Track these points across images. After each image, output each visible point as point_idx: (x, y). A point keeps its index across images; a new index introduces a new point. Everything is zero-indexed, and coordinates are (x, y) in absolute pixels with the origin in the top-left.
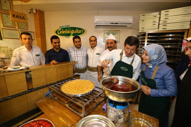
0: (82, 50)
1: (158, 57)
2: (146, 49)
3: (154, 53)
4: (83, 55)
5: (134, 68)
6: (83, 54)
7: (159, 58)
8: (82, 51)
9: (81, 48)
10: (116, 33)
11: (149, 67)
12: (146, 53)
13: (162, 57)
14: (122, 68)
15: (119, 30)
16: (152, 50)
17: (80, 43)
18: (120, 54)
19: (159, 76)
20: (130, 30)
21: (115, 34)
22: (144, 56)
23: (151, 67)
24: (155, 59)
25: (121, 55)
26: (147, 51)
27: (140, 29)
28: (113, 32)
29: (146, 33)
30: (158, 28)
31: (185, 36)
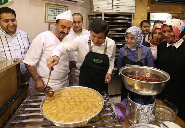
0: (19, 35)
3: (139, 35)
4: (22, 47)
5: (109, 56)
6: (21, 44)
8: (19, 39)
9: (17, 31)
10: (63, 10)
14: (95, 60)
15: (66, 6)
17: (14, 23)
18: (88, 43)
20: (79, 8)
21: (61, 11)
23: (135, 50)
24: (139, 41)
25: (90, 44)
27: (95, 7)
28: (58, 7)
29: (102, 14)
30: (113, 9)
31: (132, 19)
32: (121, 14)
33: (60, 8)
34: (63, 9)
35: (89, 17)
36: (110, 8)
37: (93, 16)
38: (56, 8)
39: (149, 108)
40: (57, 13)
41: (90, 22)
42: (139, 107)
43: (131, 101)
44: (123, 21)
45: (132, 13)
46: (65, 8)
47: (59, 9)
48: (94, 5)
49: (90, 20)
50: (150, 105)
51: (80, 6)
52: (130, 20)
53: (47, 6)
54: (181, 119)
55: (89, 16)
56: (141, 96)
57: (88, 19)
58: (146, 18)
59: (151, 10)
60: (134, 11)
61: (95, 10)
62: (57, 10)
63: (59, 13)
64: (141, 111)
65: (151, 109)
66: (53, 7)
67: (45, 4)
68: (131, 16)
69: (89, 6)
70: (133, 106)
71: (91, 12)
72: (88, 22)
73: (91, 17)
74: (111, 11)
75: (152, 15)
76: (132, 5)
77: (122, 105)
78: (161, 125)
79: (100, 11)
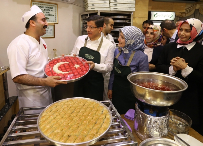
1: (135, 42)
2: (122, 32)
3: (130, 37)
7: (136, 44)
11: (125, 52)
12: (122, 36)
13: (139, 42)
15: (56, 4)
16: (129, 34)
19: (134, 64)
20: (71, 6)
21: (51, 9)
22: (120, 39)
23: (127, 52)
24: (131, 44)
25: (86, 40)
26: (123, 34)
27: (90, 5)
28: (47, 5)
29: (98, 13)
30: (110, 7)
31: (132, 18)
32: (119, 13)
33: (48, 6)
34: (52, 7)
35: (82, 17)
36: (107, 5)
37: (87, 15)
38: (44, 6)
39: (163, 120)
40: (46, 12)
41: (83, 22)
42: (151, 119)
43: (142, 112)
44: (121, 21)
45: (131, 12)
46: (55, 6)
47: (48, 8)
48: (88, 2)
49: (83, 20)
50: (164, 116)
51: (72, 4)
52: (130, 20)
53: (34, 3)
54: (194, 131)
55: (82, 15)
56: (152, 107)
57: (81, 19)
58: (147, 17)
59: (152, 9)
60: (133, 9)
61: (90, 9)
62: (45, 9)
63: (48, 12)
64: (154, 124)
65: (165, 121)
66: (41, 4)
67: (31, 1)
68: (131, 14)
69: (82, 4)
70: (145, 119)
71: (85, 11)
72: (81, 22)
73: (84, 17)
74: (108, 9)
75: (153, 13)
76: (132, 2)
77: (127, 116)
78: (175, 138)
79: (96, 9)
